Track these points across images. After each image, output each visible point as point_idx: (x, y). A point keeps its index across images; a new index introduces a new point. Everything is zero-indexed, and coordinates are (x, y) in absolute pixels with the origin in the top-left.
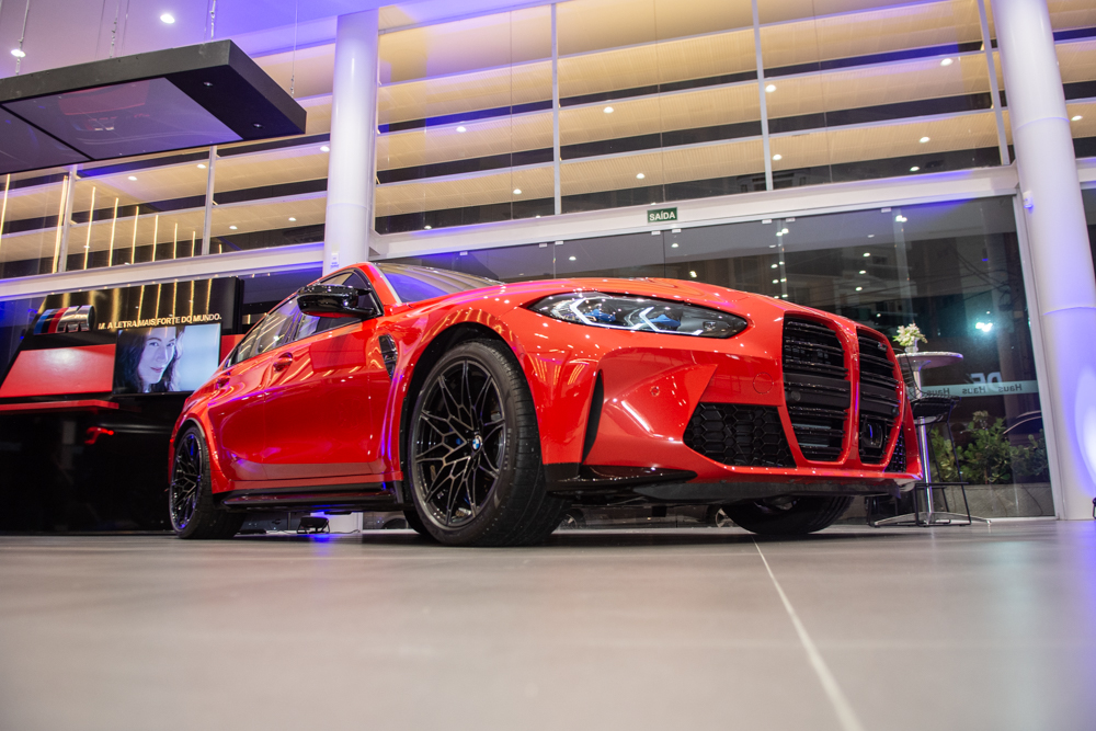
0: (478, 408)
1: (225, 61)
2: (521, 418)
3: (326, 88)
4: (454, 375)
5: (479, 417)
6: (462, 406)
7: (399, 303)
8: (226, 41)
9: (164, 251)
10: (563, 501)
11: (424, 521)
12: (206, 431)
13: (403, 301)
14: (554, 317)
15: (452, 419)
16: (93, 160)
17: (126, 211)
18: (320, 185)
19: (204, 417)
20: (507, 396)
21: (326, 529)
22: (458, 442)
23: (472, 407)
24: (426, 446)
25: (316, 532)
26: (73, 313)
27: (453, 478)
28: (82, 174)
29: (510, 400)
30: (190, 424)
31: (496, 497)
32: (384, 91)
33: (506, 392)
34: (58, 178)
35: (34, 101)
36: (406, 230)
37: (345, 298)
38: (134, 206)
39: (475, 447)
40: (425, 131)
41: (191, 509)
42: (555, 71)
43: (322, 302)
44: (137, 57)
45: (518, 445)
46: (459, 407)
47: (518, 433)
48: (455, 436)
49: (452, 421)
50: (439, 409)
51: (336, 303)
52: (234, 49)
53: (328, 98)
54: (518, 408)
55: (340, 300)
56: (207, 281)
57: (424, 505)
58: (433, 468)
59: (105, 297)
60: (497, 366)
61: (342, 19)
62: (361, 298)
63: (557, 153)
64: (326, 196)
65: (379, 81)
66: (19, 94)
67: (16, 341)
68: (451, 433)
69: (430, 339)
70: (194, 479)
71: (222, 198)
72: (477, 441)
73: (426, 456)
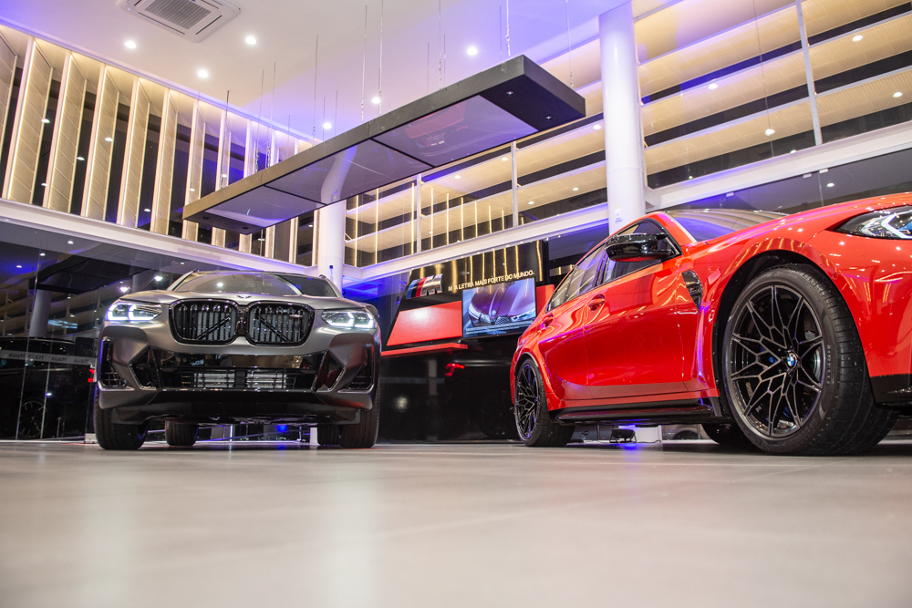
0: (792, 328)
1: (521, 71)
2: (840, 335)
3: (596, 76)
4: (762, 300)
5: (793, 336)
6: (774, 327)
7: (694, 242)
8: (520, 56)
9: (483, 228)
10: (890, 412)
11: (746, 433)
12: (539, 362)
13: (698, 240)
14: (865, 236)
15: (764, 340)
16: (434, 167)
17: (454, 203)
18: (600, 156)
19: (536, 350)
20: (823, 315)
21: (633, 440)
22: (771, 360)
23: (784, 327)
24: (739, 366)
25: (625, 442)
26: (430, 281)
27: (772, 393)
28: (425, 179)
29: (826, 318)
30: (525, 357)
31: (821, 409)
32: (644, 68)
33: (821, 312)
34: (407, 186)
35: (393, 131)
36: (675, 182)
37: (644, 244)
38: (460, 198)
39: (790, 363)
40: (682, 94)
41: (533, 424)
42: (800, 14)
43: (627, 249)
44: (458, 84)
45: (840, 360)
46: (770, 328)
47: (839, 348)
48: (769, 355)
49: (764, 341)
50: (749, 331)
51: (637, 249)
52: (527, 61)
53: (598, 85)
54: (834, 324)
55: (639, 246)
56: (514, 247)
57: (744, 418)
58: (748, 385)
59: (447, 267)
60: (809, 288)
61: (603, 18)
62: (660, 242)
63: (811, 88)
64: (606, 164)
65: (637, 61)
66: (384, 129)
67: (395, 305)
68: (762, 353)
69: (733, 272)
70: (533, 400)
71: (524, 180)
72: (791, 359)
73: (741, 374)
